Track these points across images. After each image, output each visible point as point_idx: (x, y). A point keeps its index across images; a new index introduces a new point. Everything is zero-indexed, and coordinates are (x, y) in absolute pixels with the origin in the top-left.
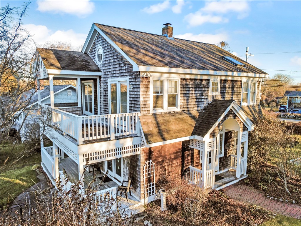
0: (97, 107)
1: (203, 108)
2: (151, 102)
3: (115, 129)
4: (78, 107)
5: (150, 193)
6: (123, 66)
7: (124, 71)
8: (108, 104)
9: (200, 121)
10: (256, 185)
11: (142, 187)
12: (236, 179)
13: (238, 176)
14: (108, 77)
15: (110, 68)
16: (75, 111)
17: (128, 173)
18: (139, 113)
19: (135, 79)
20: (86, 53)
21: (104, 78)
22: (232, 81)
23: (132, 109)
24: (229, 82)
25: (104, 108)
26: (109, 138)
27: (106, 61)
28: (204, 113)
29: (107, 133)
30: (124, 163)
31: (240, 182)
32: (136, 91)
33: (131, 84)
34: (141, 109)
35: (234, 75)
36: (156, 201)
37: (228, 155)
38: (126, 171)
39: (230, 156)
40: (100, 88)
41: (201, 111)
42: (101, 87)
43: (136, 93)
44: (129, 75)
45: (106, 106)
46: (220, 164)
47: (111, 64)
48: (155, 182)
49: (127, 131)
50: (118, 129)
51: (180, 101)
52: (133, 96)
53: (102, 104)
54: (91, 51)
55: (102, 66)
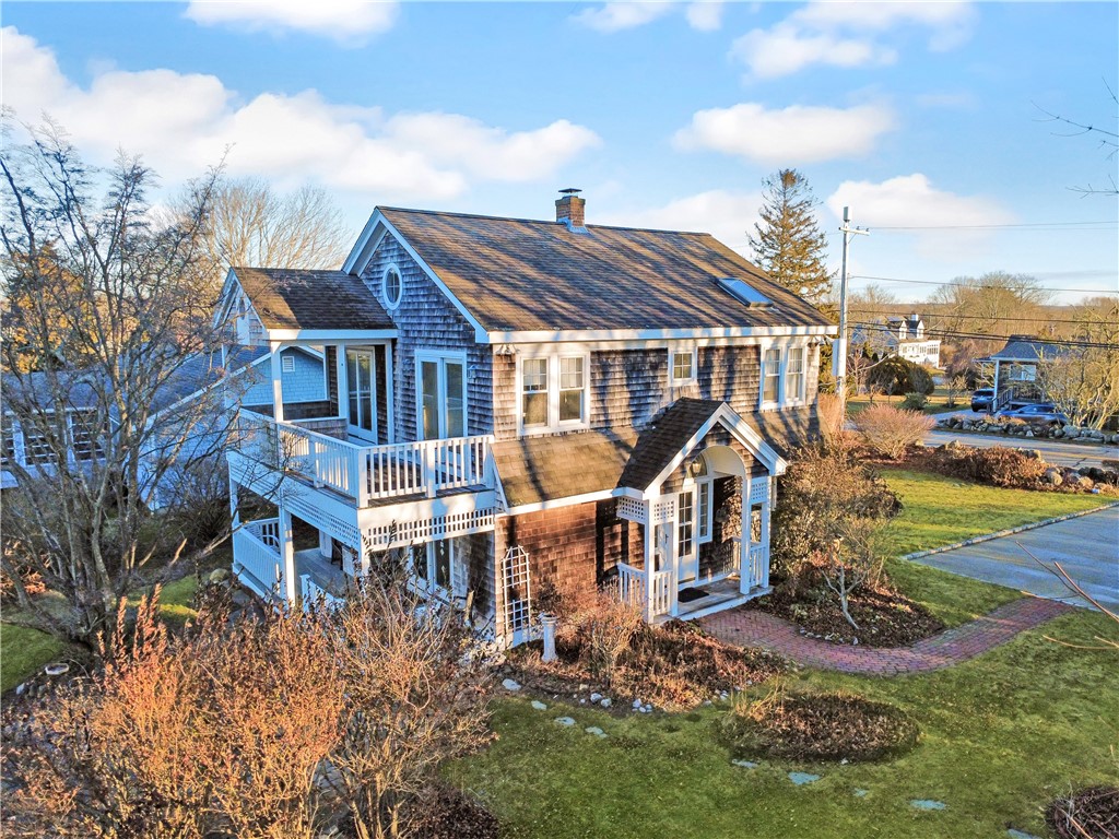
0: (386, 417)
1: (649, 420)
2: (518, 411)
3: (437, 475)
4: (340, 417)
5: (518, 623)
6: (453, 324)
7: (456, 336)
8: (414, 410)
9: (642, 453)
10: (786, 609)
11: (498, 607)
12: (740, 595)
13: (745, 589)
14: (416, 345)
15: (420, 324)
16: (333, 428)
17: (466, 578)
18: (491, 437)
19: (482, 357)
20: (353, 274)
21: (404, 344)
22: (728, 348)
23: (475, 426)
24: (721, 352)
25: (404, 420)
26: (423, 494)
27: (409, 303)
28: (654, 431)
29: (419, 484)
30: (456, 555)
31: (748, 603)
32: (483, 386)
33: (471, 368)
34: (496, 428)
35: (732, 335)
36: (534, 642)
37: (724, 539)
38: (460, 575)
39: (731, 540)
40: (394, 369)
41: (645, 428)
42: (396, 367)
43: (483, 390)
44: (468, 347)
45: (410, 415)
46: (701, 559)
47: (422, 314)
48: (529, 598)
49: (463, 478)
50: (444, 475)
51: (589, 404)
52: (477, 397)
53: (398, 409)
54: (368, 272)
55: (398, 314)
